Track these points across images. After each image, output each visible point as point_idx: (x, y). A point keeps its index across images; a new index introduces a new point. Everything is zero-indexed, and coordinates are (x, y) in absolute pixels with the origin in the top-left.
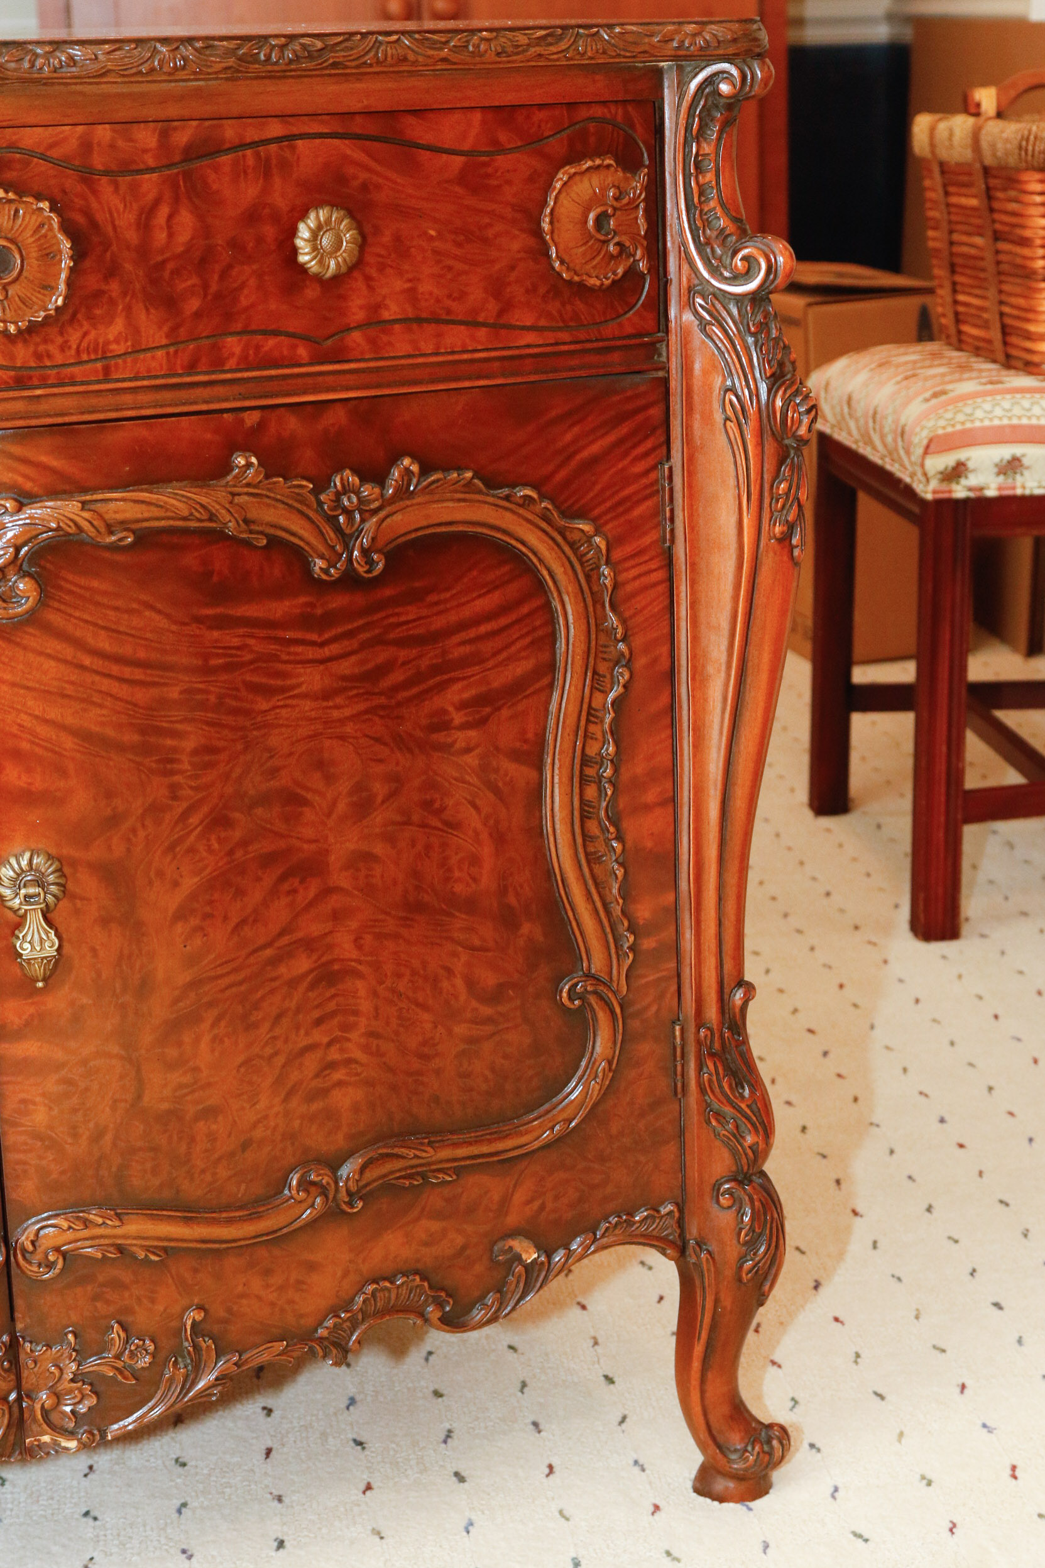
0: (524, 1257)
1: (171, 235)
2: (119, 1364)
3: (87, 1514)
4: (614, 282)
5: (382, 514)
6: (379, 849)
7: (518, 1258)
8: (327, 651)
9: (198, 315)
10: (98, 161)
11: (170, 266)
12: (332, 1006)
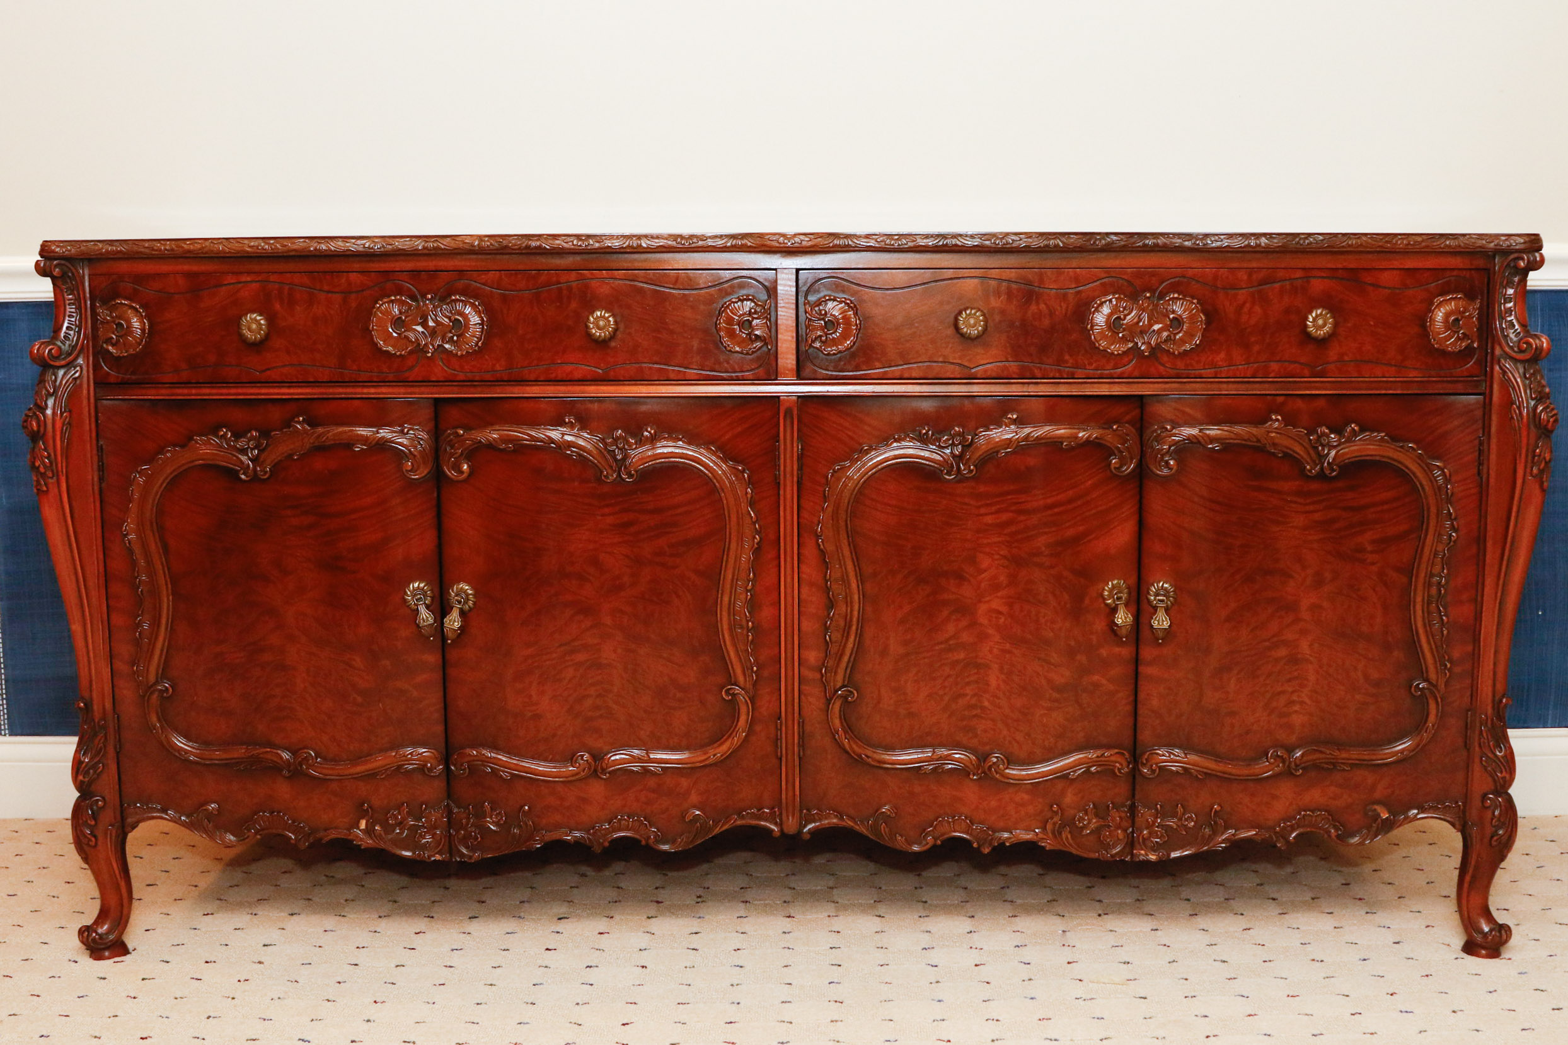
0: (1382, 815)
1: (1250, 317)
2: (1179, 824)
4: (1460, 351)
5: (1339, 448)
6: (1325, 604)
7: (1379, 815)
8: (1307, 508)
9: (1259, 352)
10: (1219, 284)
11: (1249, 330)
12: (1296, 674)
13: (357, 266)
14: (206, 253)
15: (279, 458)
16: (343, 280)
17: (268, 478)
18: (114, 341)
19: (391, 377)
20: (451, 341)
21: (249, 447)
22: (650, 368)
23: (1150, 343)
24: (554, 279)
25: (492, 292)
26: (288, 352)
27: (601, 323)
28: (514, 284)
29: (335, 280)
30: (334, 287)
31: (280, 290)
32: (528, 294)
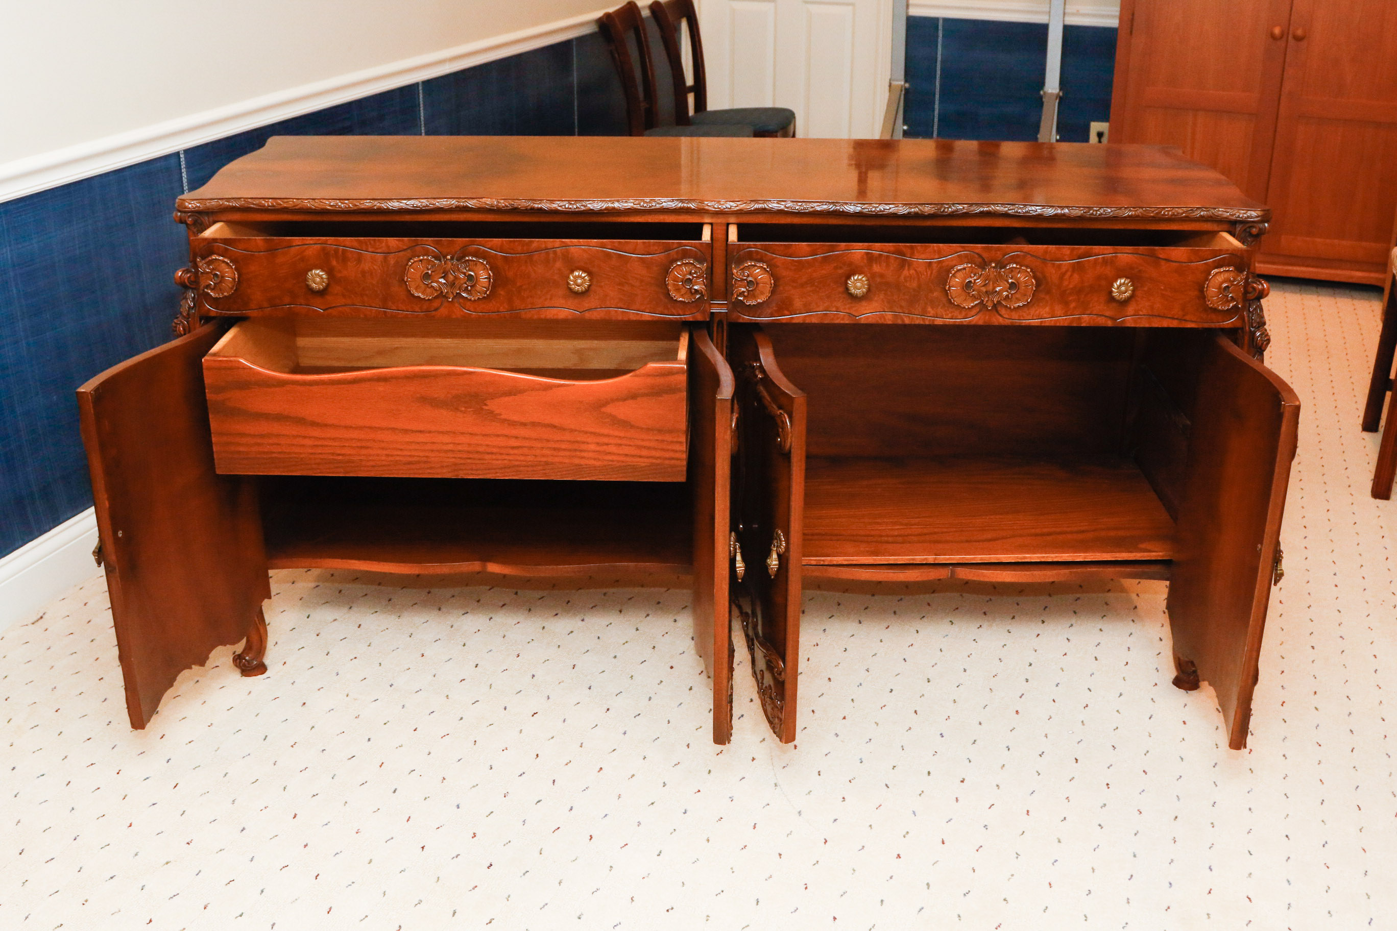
1: (1070, 282)
3: (975, 640)
4: (1228, 309)
9: (1075, 308)
10: (1048, 257)
11: (1068, 292)
16: (384, 244)
18: (212, 287)
19: (422, 315)
20: (466, 290)
22: (616, 311)
23: (993, 301)
24: (543, 246)
25: (496, 254)
26: (344, 296)
27: (579, 281)
28: (512, 249)
29: (377, 244)
30: (377, 249)
31: (336, 251)
32: (525, 256)
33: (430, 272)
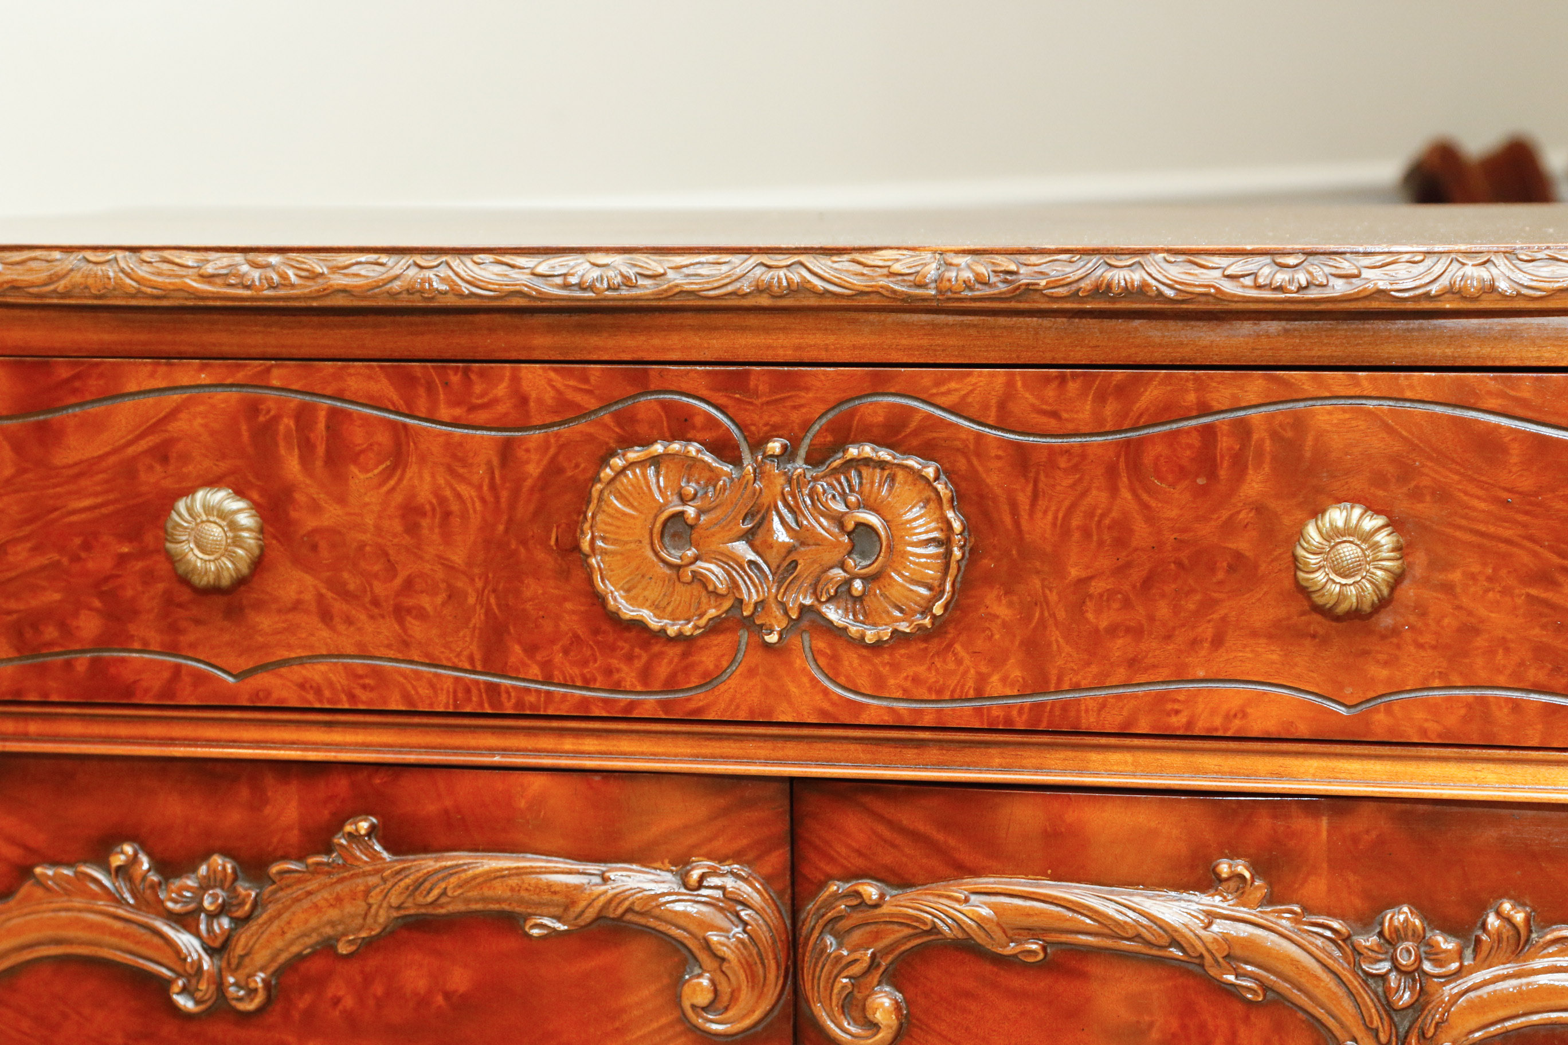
13: (543, 343)
14: (63, 296)
15: (295, 949)
16: (501, 389)
17: (260, 1010)
19: (650, 702)
20: (842, 594)
21: (200, 909)
22: (1516, 706)
24: (1191, 397)
25: (979, 436)
26: (326, 616)
27: (1349, 551)
28: (1055, 415)
29: (478, 389)
30: (473, 408)
31: (304, 416)
32: (1101, 445)
33: (691, 511)
